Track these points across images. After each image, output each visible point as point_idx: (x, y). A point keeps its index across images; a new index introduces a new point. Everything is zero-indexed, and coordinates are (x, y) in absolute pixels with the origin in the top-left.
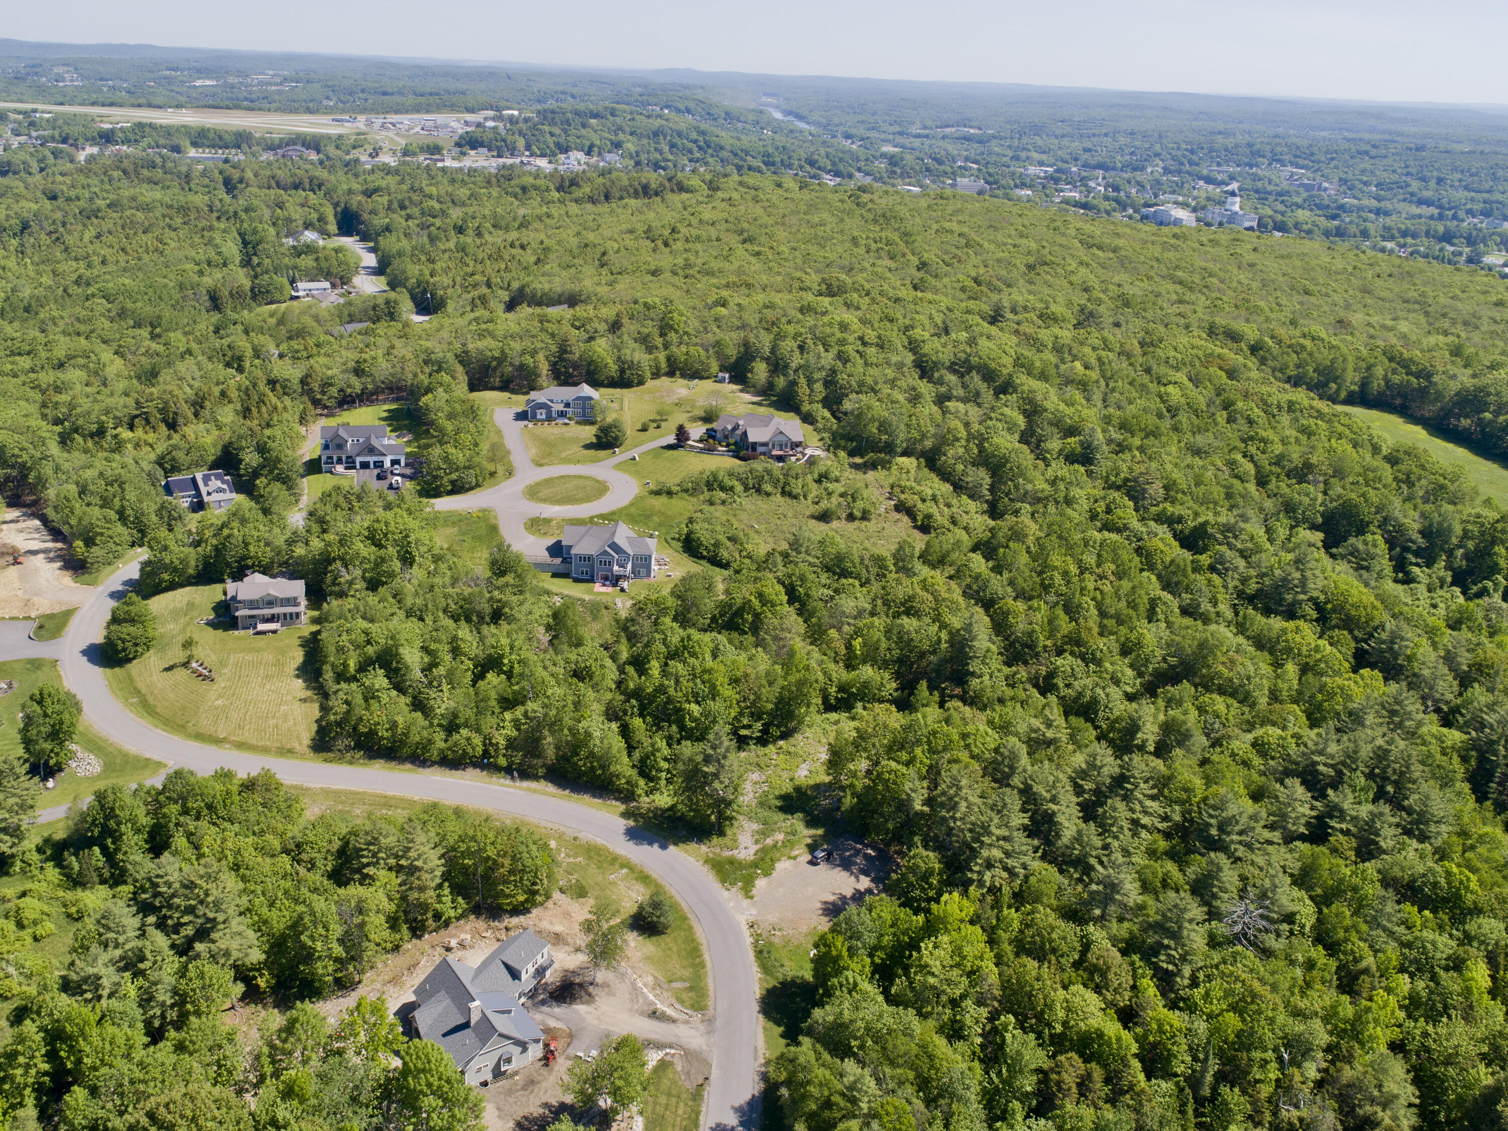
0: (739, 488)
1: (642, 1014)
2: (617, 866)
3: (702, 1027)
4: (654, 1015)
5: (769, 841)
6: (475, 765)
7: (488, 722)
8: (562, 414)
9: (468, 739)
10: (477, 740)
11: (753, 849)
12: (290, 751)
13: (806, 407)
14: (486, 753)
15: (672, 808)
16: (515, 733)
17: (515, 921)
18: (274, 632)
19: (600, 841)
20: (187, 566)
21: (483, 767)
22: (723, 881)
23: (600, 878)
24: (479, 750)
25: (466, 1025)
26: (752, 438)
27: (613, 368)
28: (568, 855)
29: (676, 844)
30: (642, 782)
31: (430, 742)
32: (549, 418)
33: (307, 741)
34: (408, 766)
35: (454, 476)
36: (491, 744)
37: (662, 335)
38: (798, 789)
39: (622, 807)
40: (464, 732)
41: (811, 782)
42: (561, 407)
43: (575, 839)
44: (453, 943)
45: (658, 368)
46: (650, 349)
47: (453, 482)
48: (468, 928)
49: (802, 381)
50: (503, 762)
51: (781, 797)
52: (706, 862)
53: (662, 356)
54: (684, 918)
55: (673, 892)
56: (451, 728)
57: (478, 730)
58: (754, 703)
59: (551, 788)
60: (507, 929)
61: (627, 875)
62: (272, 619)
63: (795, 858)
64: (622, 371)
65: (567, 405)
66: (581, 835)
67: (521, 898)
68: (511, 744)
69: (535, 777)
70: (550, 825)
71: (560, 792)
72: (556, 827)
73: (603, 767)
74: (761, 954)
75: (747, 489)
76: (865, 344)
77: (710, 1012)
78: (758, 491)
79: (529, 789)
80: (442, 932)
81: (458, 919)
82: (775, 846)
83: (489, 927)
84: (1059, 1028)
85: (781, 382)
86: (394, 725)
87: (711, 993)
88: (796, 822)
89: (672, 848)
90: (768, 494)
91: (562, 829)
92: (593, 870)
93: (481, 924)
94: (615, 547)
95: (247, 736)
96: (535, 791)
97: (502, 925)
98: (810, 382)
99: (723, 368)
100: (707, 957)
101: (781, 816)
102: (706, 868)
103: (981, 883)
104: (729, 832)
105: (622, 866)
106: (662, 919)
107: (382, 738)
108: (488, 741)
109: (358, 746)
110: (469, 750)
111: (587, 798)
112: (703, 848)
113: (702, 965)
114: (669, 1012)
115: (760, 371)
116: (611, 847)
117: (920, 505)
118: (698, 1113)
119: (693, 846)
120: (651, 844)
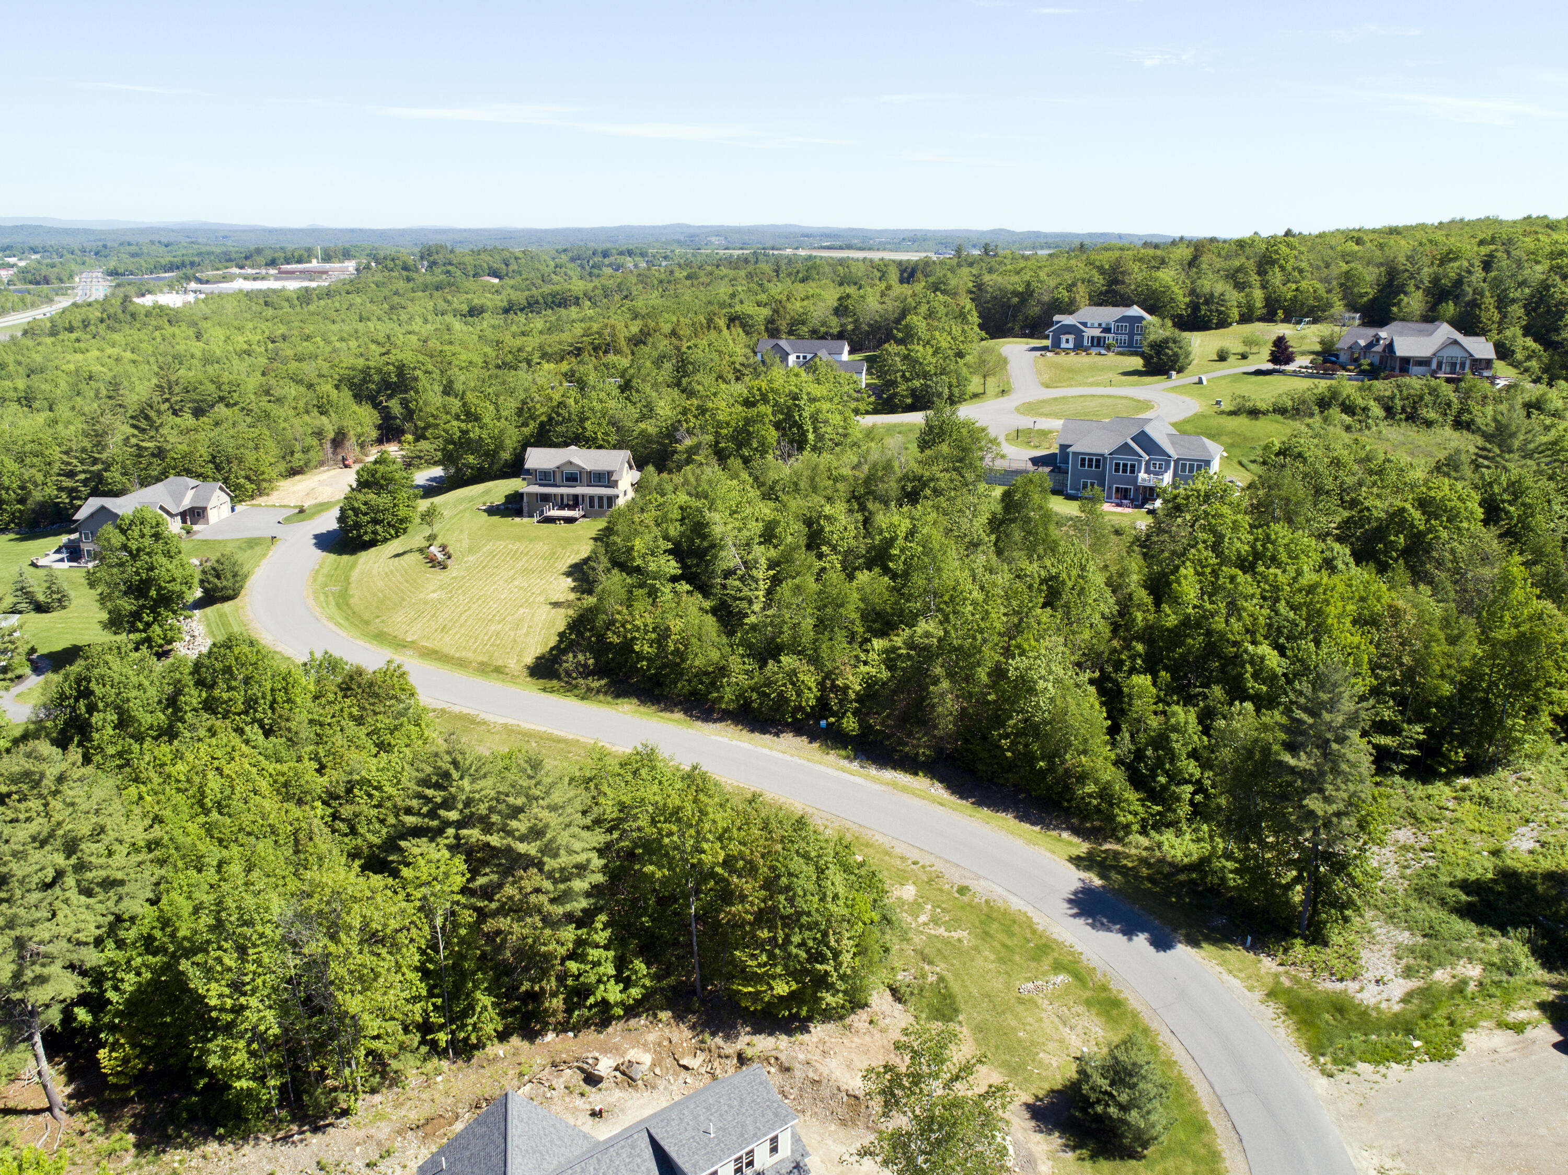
2: (1047, 963)
5: (1442, 976)
6: (799, 729)
7: (839, 650)
8: (1097, 342)
10: (809, 679)
11: (1399, 987)
12: (498, 670)
14: (823, 706)
15: (1202, 865)
16: (885, 675)
17: (764, 1043)
18: (570, 520)
19: (1017, 904)
21: (813, 736)
22: (1316, 1050)
23: (998, 984)
24: (810, 698)
26: (1402, 354)
27: (1182, 300)
28: (935, 921)
29: (1194, 942)
30: (1135, 800)
31: (723, 671)
32: (1079, 347)
33: (529, 660)
34: (678, 715)
36: (834, 688)
37: (1261, 272)
38: (1507, 876)
39: (1082, 847)
40: (787, 660)
42: (1097, 332)
43: (963, 890)
44: (605, 1066)
45: (1250, 307)
46: (1240, 286)
47: (913, 392)
48: (652, 1037)
49: (1489, 301)
50: (850, 724)
52: (1272, 994)
53: (1258, 295)
54: (1200, 1127)
55: (1177, 1052)
56: (766, 650)
57: (815, 660)
58: (1409, 675)
59: (939, 791)
60: (742, 1059)
61: (1068, 987)
62: (572, 502)
63: (1518, 1028)
64: (1195, 307)
65: (1107, 330)
66: (974, 885)
67: (782, 988)
68: (873, 693)
69: (910, 765)
70: (914, 855)
71: (954, 800)
72: (925, 860)
75: (1389, 411)
78: (1412, 418)
79: (895, 785)
80: (590, 1036)
81: (631, 1011)
82: (1459, 988)
83: (702, 1047)
86: (663, 634)
89: (1182, 951)
90: (1429, 424)
91: (939, 866)
92: (986, 962)
93: (682, 1035)
94: (1143, 439)
96: (905, 789)
97: (730, 1049)
99: (1351, 310)
101: (1472, 928)
102: (1270, 1010)
104: (1336, 939)
105: (1058, 967)
106: (1134, 1116)
110: (791, 694)
111: (1007, 820)
112: (1268, 964)
115: (1413, 301)
116: (1041, 921)
119: (1236, 955)
120: (1129, 932)
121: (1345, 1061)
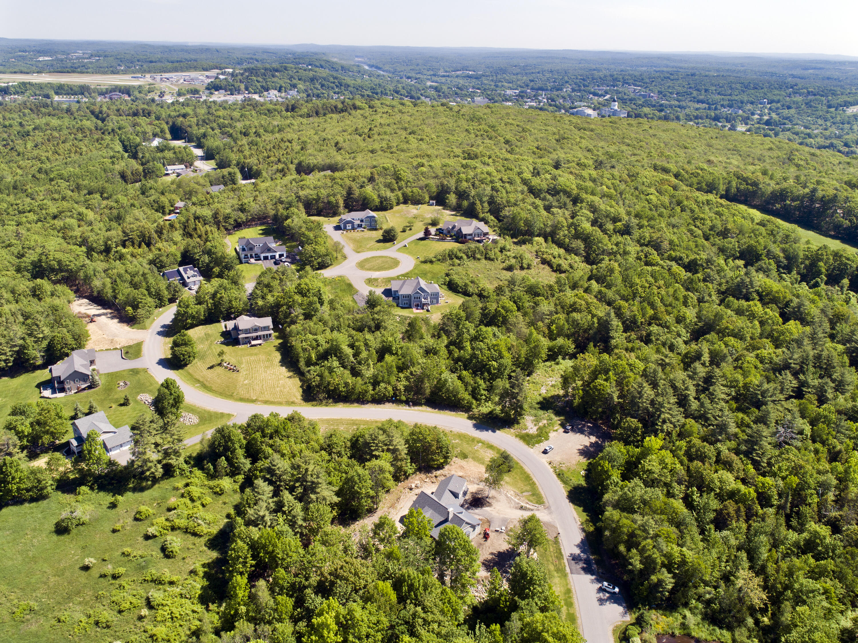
0: (465, 257)
1: (516, 508)
2: (476, 442)
3: (546, 511)
4: (521, 508)
5: (541, 424)
6: (389, 401)
7: (393, 379)
8: (360, 226)
9: (386, 388)
10: (390, 388)
11: (535, 428)
12: (293, 403)
13: (481, 215)
14: (395, 395)
16: (407, 383)
17: (438, 473)
18: (260, 345)
19: (463, 431)
20: (200, 314)
21: (393, 402)
22: (528, 444)
23: (470, 449)
24: (392, 393)
25: (446, 521)
26: (464, 232)
27: (377, 200)
28: (451, 439)
29: (499, 429)
30: (474, 402)
31: (366, 392)
32: (353, 228)
33: (299, 397)
34: (356, 405)
35: (320, 260)
36: (397, 390)
37: (397, 183)
38: (544, 399)
39: (466, 415)
40: (382, 385)
41: (549, 395)
42: (359, 222)
44: (413, 486)
45: (398, 199)
46: (392, 190)
47: (319, 263)
48: (417, 478)
49: (478, 202)
50: (404, 398)
51: (538, 403)
52: (516, 436)
53: (399, 193)
54: (517, 463)
56: (375, 383)
57: (389, 383)
59: (429, 409)
60: (436, 477)
61: (482, 445)
62: (257, 338)
63: (557, 430)
64: (381, 202)
65: (362, 221)
66: (453, 430)
67: (441, 460)
68: (407, 389)
69: (420, 404)
71: (433, 410)
73: (454, 396)
74: (560, 475)
75: (468, 257)
76: (503, 182)
77: (547, 504)
78: (474, 258)
79: (419, 410)
80: (406, 481)
81: (413, 473)
82: (544, 426)
83: (427, 477)
84: (718, 491)
85: (465, 203)
86: (347, 385)
87: (543, 496)
88: (550, 414)
89: (497, 431)
90: (479, 259)
91: (443, 427)
92: (465, 445)
93: (423, 476)
94: (421, 289)
95: (267, 397)
96: (423, 411)
97: (433, 475)
98: (482, 202)
99: (431, 198)
100: (534, 479)
101: (542, 412)
102: (518, 439)
103: (662, 431)
104: (521, 421)
105: (478, 442)
107: (342, 391)
108: (395, 389)
109: (329, 397)
110: (387, 394)
111: (448, 412)
112: (512, 430)
113: (534, 484)
114: (528, 506)
115: (452, 199)
116: (470, 434)
117: (553, 260)
118: (560, 550)
119: (507, 430)
120: (487, 430)
121: (533, 445)
